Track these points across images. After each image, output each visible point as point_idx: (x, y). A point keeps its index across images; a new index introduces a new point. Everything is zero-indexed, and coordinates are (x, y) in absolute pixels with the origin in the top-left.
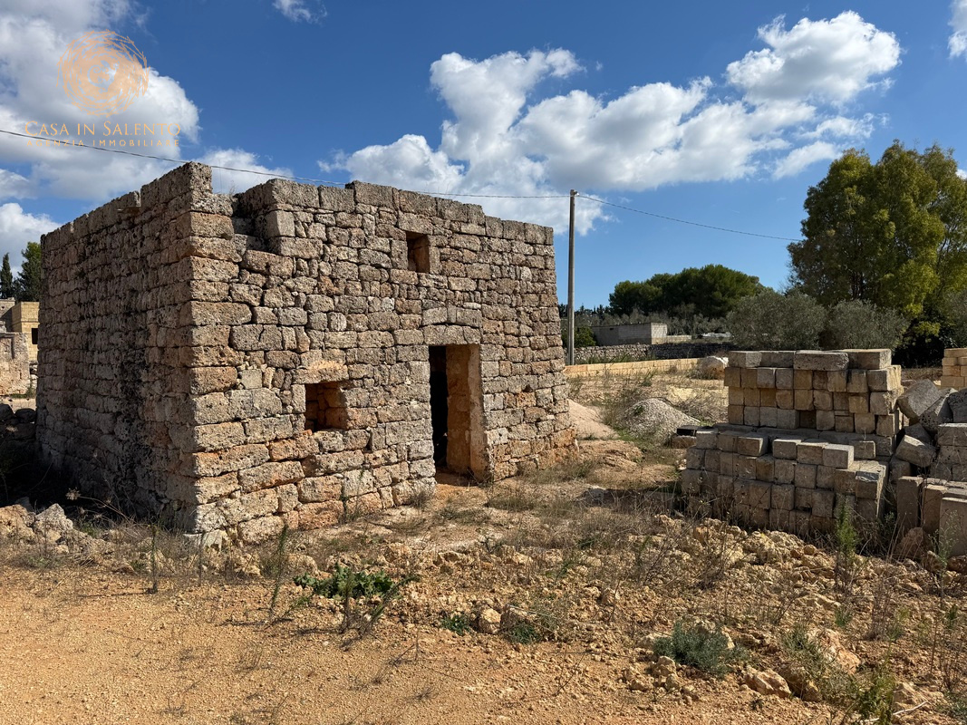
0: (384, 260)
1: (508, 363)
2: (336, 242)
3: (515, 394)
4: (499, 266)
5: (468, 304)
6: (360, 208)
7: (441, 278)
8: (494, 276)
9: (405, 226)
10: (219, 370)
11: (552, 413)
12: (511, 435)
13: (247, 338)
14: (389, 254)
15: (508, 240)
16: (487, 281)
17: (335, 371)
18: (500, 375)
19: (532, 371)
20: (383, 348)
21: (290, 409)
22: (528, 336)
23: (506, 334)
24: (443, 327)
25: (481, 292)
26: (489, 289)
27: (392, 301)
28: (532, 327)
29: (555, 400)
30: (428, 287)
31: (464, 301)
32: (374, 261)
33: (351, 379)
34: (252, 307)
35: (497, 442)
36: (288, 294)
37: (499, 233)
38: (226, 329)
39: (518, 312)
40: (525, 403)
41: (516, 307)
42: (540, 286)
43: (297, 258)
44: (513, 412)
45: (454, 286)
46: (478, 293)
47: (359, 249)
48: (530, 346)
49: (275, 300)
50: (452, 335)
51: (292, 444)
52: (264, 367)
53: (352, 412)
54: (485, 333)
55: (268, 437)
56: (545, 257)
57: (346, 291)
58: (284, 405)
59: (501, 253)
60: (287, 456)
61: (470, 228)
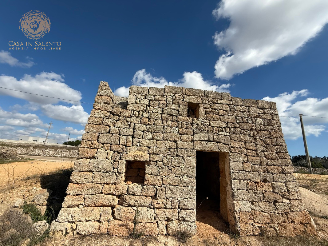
0: (175, 113)
1: (250, 165)
2: (153, 106)
3: (256, 183)
4: (241, 117)
5: (221, 133)
6: (166, 94)
7: (205, 121)
8: (238, 121)
9: (187, 100)
10: (89, 150)
11: (287, 198)
12: (253, 207)
13: (104, 138)
14: (178, 111)
15: (246, 106)
16: (233, 123)
17: (142, 156)
18: (243, 170)
19: (267, 171)
20: (170, 149)
21: (116, 170)
22: (264, 152)
23: (247, 149)
24: (205, 142)
25: (230, 128)
26: (235, 127)
27: (177, 129)
28: (266, 148)
29: (288, 190)
30: (197, 124)
31: (219, 131)
32: (170, 113)
33: (150, 161)
34: (110, 127)
35: (242, 210)
36: (126, 123)
37: (240, 104)
38: (96, 135)
39: (255, 139)
40: (264, 189)
41: (253, 136)
42: (269, 128)
43: (134, 111)
44: (255, 193)
45: (212, 124)
46: (227, 129)
47: (163, 109)
48: (265, 157)
49: (120, 125)
50: (211, 147)
51: (113, 187)
52: (109, 151)
53: (148, 177)
54: (232, 147)
55: (102, 182)
56: (272, 114)
57: (154, 124)
58: (114, 168)
59: (242, 112)
60: (109, 192)
61: (223, 101)
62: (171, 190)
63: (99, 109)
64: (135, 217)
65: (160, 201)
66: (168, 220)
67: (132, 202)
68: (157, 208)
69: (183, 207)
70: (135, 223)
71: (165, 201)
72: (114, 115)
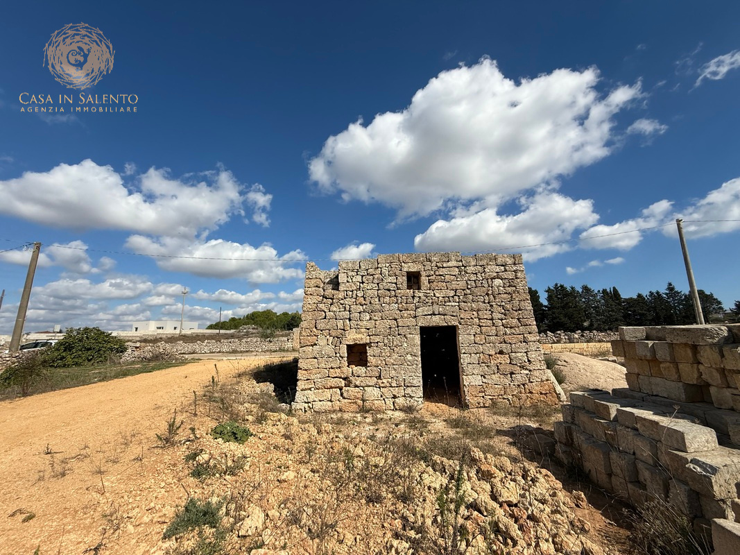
0: (392, 287)
1: (483, 337)
2: (367, 282)
3: (490, 355)
4: (475, 281)
5: (448, 304)
6: (379, 266)
7: (428, 291)
8: (469, 287)
9: (406, 269)
10: (309, 338)
11: (526, 369)
12: (484, 380)
13: (321, 325)
14: (396, 284)
15: (481, 266)
16: (463, 290)
17: (362, 339)
18: (475, 343)
19: (504, 341)
20: (390, 328)
21: (338, 355)
22: (502, 320)
23: (479, 319)
24: (429, 317)
25: (459, 296)
26: (465, 294)
27: (396, 305)
28: (505, 315)
29: (529, 361)
30: (420, 297)
31: (445, 302)
32: (387, 288)
33: (371, 343)
34: (325, 312)
35: (472, 384)
36: (341, 306)
37: (473, 263)
38: (314, 322)
39: (491, 306)
40: (499, 361)
41: (489, 303)
42: (509, 289)
43: (347, 291)
44: (488, 366)
45: (437, 295)
46: (456, 298)
47: (378, 284)
48: (503, 325)
49: (335, 309)
50: (437, 321)
51: (339, 370)
52: (328, 336)
53: (370, 358)
54: (462, 319)
55: (328, 367)
56: (515, 271)
57: (370, 303)
58: (336, 353)
59: (476, 274)
60: (335, 376)
61: (450, 264)
62: (395, 370)
63: (311, 294)
64: (363, 396)
65: (384, 381)
66: (395, 397)
67: (358, 383)
68: (383, 387)
69: (409, 385)
70: (364, 401)
71: (390, 380)
72: (326, 298)
